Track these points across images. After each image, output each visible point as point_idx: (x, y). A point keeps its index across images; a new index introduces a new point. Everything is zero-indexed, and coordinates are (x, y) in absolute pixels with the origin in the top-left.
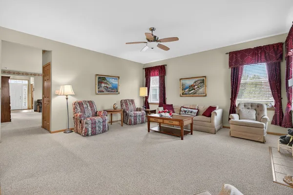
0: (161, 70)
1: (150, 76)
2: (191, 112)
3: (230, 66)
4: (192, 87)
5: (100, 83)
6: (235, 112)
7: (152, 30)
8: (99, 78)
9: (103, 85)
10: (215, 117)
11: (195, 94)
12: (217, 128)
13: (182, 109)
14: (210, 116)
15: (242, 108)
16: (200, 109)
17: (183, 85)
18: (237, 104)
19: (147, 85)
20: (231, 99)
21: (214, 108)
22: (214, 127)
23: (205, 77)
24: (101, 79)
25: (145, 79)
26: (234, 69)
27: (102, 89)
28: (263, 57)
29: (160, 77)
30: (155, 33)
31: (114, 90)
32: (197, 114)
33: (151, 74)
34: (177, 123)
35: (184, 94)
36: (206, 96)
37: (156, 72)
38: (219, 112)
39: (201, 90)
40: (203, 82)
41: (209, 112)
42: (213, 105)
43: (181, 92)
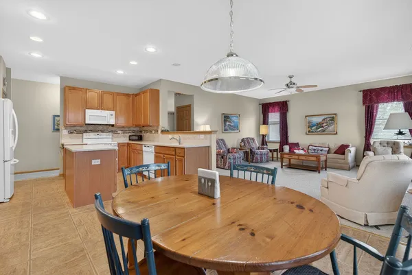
0: (283, 106)
1: (268, 112)
2: (322, 150)
3: (364, 104)
4: (319, 125)
5: (225, 121)
6: (370, 150)
7: (291, 77)
8: (225, 117)
9: (228, 123)
10: (350, 154)
11: (324, 131)
12: (351, 165)
13: (311, 147)
14: (344, 154)
15: (377, 146)
16: (331, 147)
17: (309, 122)
18: (372, 142)
19: (265, 122)
20: (366, 137)
21: (348, 146)
22: (348, 164)
23: (335, 114)
24: (226, 118)
25: (262, 116)
26: (369, 107)
27: (227, 127)
28: (400, 96)
29: (281, 114)
30: (293, 80)
31: (236, 128)
32: (329, 152)
33: (270, 110)
34: (314, 159)
35: (310, 132)
36: (337, 133)
37: (276, 108)
38: (353, 150)
39: (331, 128)
40: (333, 119)
41: (342, 150)
42: (345, 143)
43: (307, 130)
